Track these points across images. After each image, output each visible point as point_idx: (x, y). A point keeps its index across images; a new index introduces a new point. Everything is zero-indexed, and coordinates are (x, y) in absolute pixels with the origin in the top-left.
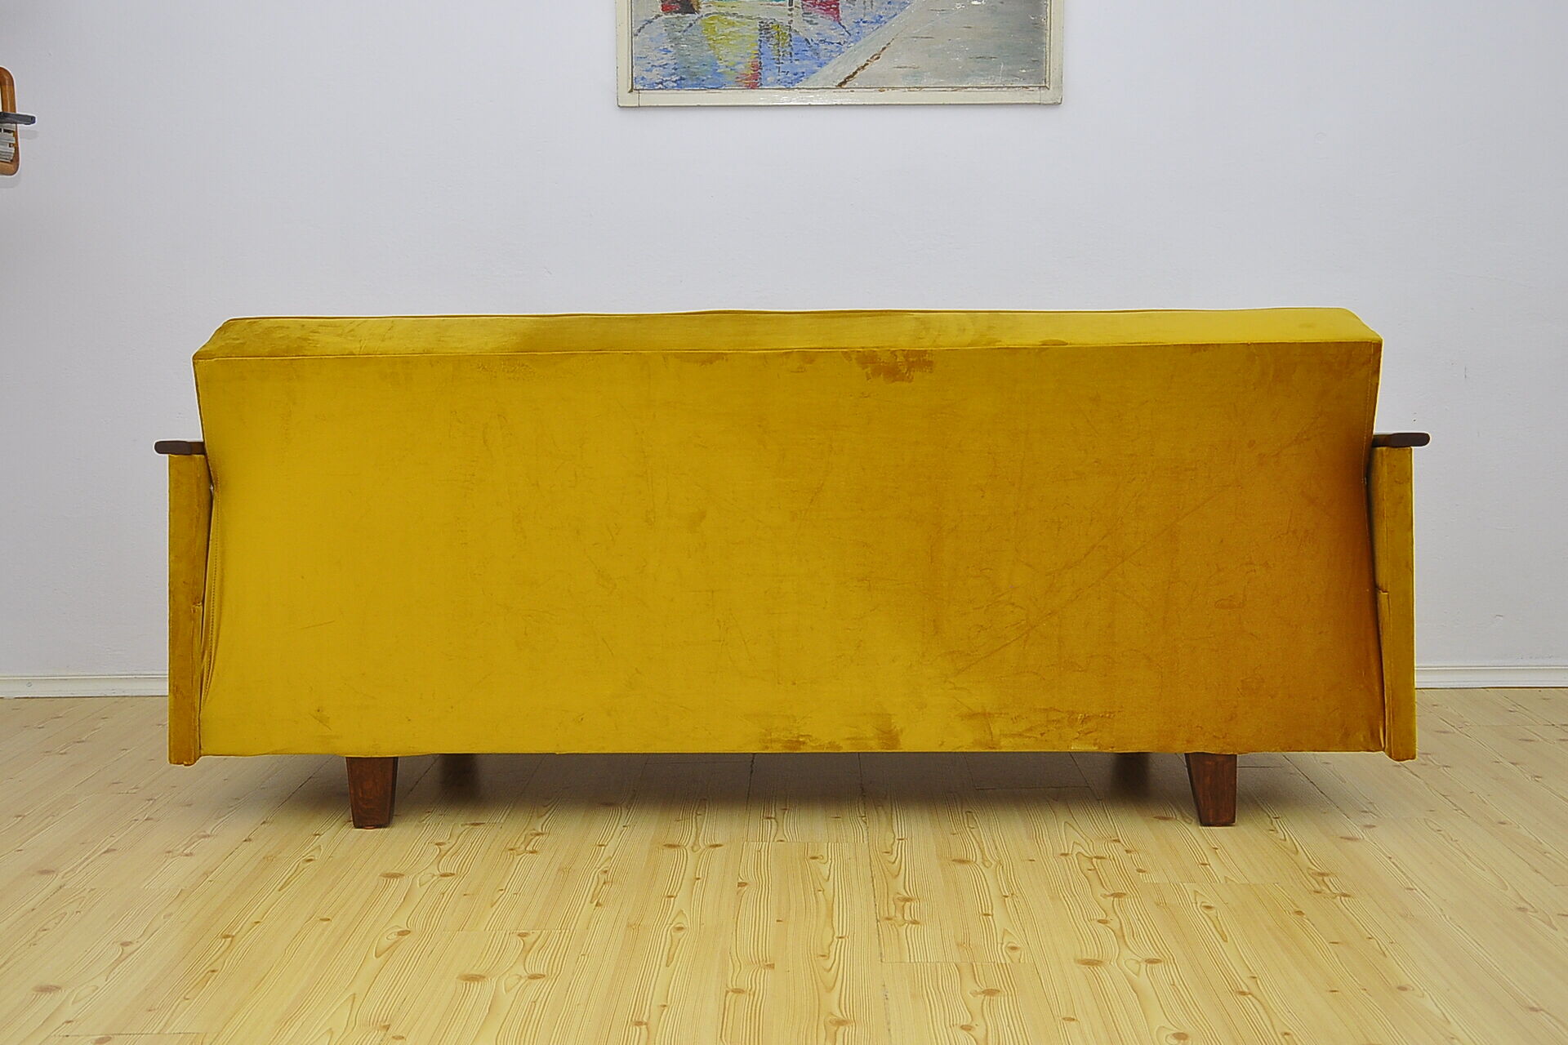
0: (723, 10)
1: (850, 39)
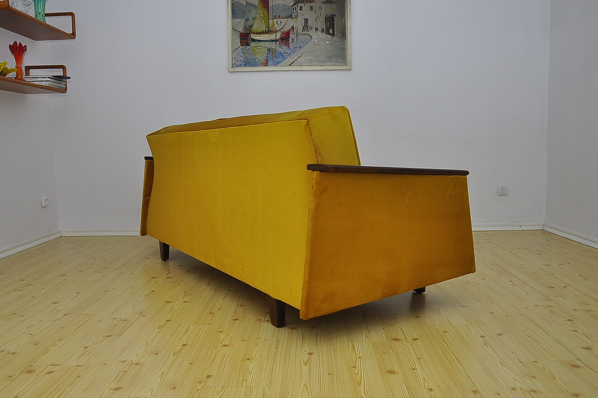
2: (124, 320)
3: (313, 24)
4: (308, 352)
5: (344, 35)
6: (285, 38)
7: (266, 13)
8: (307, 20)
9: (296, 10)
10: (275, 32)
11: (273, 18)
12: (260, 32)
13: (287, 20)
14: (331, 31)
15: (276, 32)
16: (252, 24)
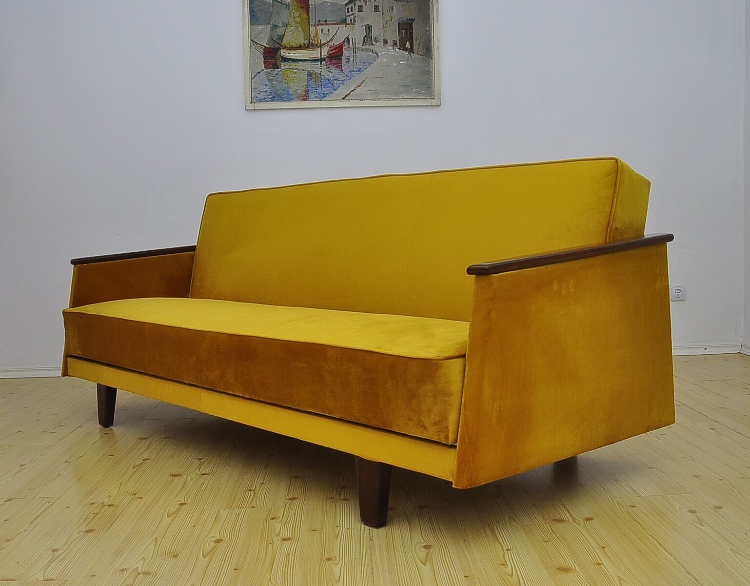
0: (291, 67)
1: (347, 79)
2: (108, 506)
3: (380, 34)
4: (423, 545)
5: (428, 51)
6: (336, 56)
7: (305, 16)
8: (369, 28)
9: (352, 11)
10: (319, 47)
11: (316, 24)
12: (296, 46)
13: (339, 28)
14: (408, 45)
15: (321, 46)
16: (283, 33)
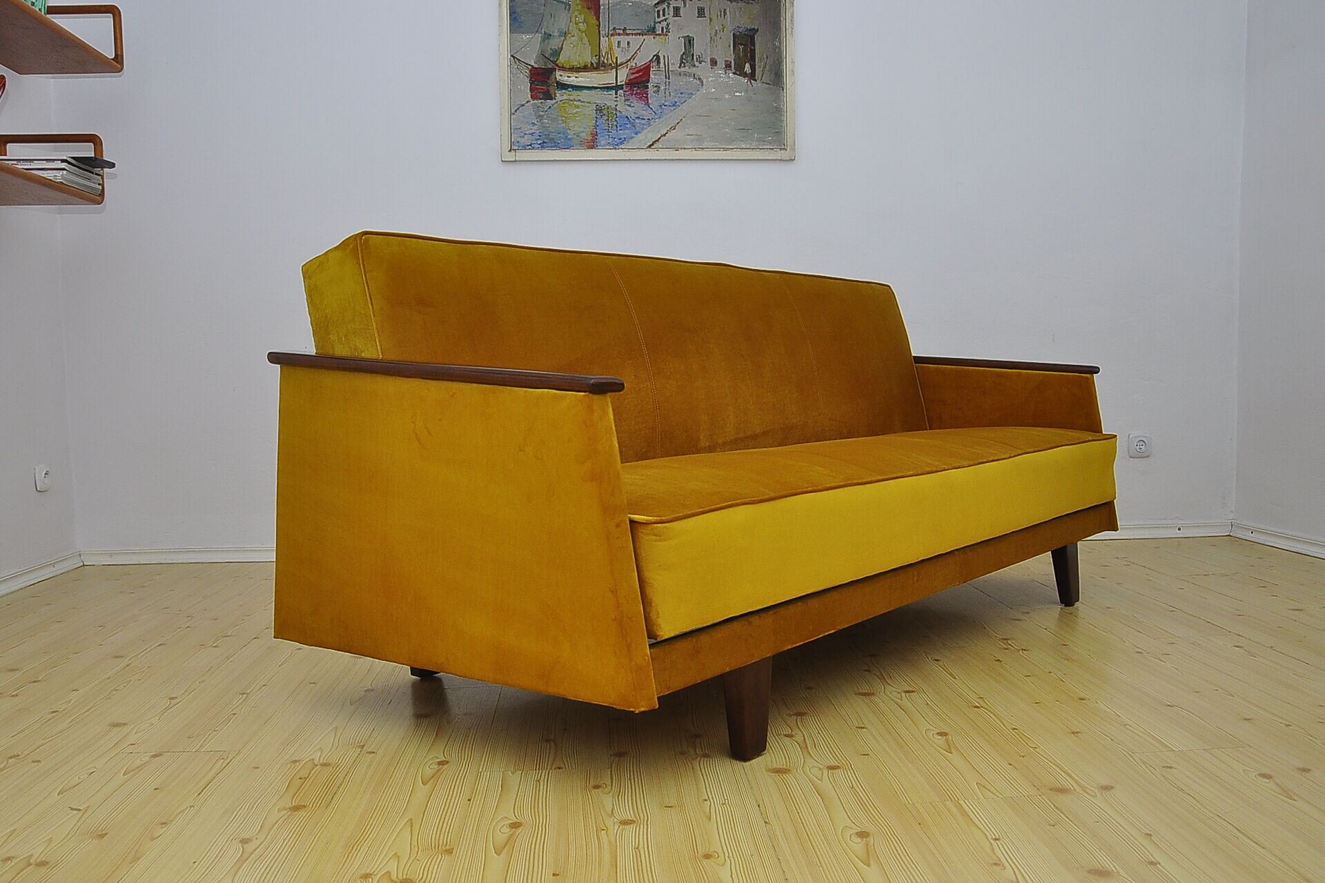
2: (322, 765)
3: (705, 50)
4: (856, 831)
5: (777, 78)
6: (639, 83)
7: (594, 21)
8: (690, 41)
9: (664, 15)
10: (613, 68)
11: (610, 33)
12: (578, 66)
13: (644, 40)
14: (747, 68)
15: (617, 67)
16: (560, 47)
